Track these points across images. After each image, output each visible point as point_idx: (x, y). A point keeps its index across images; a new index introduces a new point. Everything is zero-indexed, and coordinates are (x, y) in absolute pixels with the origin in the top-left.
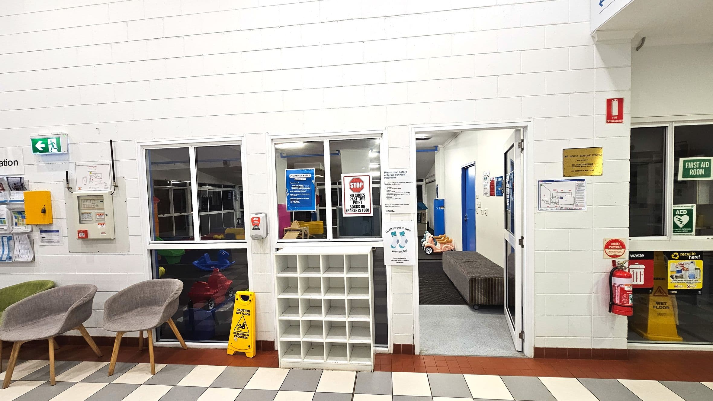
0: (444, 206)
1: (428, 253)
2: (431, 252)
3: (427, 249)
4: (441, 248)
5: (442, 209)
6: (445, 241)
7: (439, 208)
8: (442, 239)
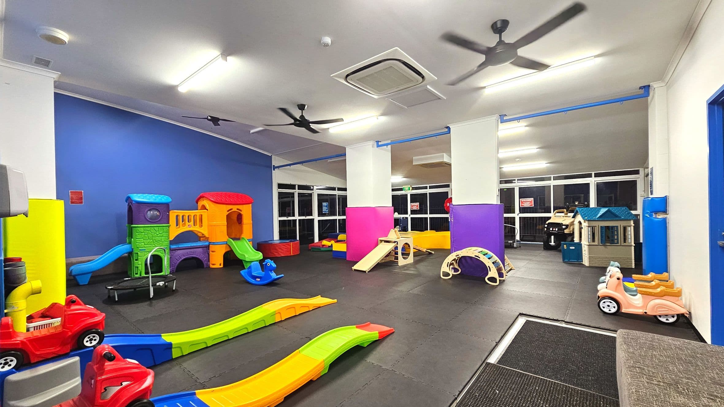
0: (665, 212)
1: (606, 310)
2: (613, 310)
3: (604, 302)
4: (645, 306)
5: (659, 217)
6: (659, 290)
7: (651, 216)
8: (653, 283)
